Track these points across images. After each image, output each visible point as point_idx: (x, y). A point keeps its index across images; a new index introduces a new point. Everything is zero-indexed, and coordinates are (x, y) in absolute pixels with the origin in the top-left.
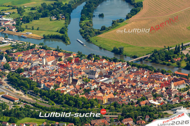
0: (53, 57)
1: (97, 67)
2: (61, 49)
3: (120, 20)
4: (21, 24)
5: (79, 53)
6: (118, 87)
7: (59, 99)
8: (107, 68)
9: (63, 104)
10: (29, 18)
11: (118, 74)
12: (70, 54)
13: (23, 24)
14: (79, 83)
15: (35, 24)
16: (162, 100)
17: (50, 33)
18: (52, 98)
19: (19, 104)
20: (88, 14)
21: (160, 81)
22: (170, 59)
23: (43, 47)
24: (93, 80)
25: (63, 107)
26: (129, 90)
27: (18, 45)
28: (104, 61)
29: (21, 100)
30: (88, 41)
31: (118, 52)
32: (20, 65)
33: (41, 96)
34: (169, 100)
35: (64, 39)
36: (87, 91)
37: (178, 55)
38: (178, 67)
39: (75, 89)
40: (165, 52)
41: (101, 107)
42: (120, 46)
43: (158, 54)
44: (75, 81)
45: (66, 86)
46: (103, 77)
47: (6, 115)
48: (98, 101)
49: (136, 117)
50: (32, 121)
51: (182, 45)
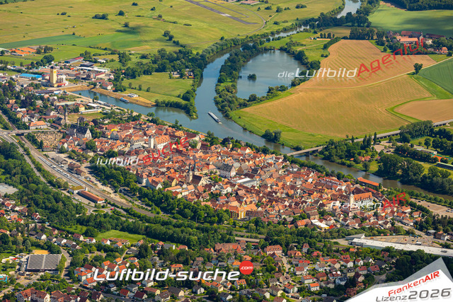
0: (167, 137)
1: (235, 159)
2: (181, 126)
3: (281, 87)
4: (122, 80)
5: (209, 135)
6: (264, 194)
7: (168, 205)
9: (173, 214)
10: (136, 71)
11: (268, 174)
12: (194, 135)
13: (125, 79)
14: (204, 182)
15: (145, 82)
16: (333, 221)
17: (167, 99)
18: (158, 203)
19: (103, 207)
20: (231, 73)
21: (333, 191)
22: (353, 157)
23: (152, 120)
24: (226, 180)
25: (174, 218)
26: (283, 200)
27: (113, 113)
28: (248, 151)
29: (108, 201)
30: (227, 116)
31: (272, 138)
32: (113, 145)
33: (140, 198)
34: (343, 222)
35: (187, 110)
36: (215, 197)
37: (367, 151)
38: (365, 171)
39: (196, 191)
40: (346, 145)
41: (234, 224)
42: (276, 130)
43: (336, 148)
44: (197, 179)
45: (181, 186)
46: (243, 177)
47: (82, 224)
48: (231, 214)
49: (287, 245)
50: (121, 236)
51: (375, 136)
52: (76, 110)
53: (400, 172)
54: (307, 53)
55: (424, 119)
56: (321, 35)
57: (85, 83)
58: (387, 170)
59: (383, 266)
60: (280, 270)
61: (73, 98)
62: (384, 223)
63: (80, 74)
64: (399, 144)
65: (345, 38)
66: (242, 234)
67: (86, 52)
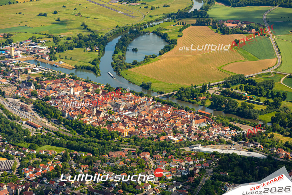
0: (81, 87)
1: (123, 100)
2: (90, 80)
3: (153, 55)
4: (55, 53)
5: (108, 86)
6: (140, 121)
7: (81, 129)
8: (132, 102)
9: (84, 134)
10: (63, 48)
11: (143, 109)
12: (98, 86)
13: (56, 53)
14: (103, 114)
15: (69, 54)
16: (182, 137)
17: (82, 64)
18: (75, 128)
20: (122, 48)
21: (183, 118)
22: (195, 97)
23: (73, 77)
24: (117, 113)
25: (84, 137)
26: (151, 124)
27: (49, 73)
28: (131, 95)
29: (44, 127)
31: (146, 87)
32: (48, 93)
33: (64, 125)
34: (188, 137)
35: (94, 71)
36: (110, 123)
37: (204, 94)
38: (203, 106)
39: (98, 120)
40: (191, 90)
41: (121, 140)
42: (148, 82)
43: (185, 92)
44: (99, 113)
45: (89, 117)
46: (127, 111)
47: (27, 142)
48: (119, 134)
49: (153, 152)
50: (51, 149)
51: (209, 84)
52: (26, 72)
53: (224, 106)
54: (169, 35)
55: (239, 73)
56: (178, 23)
57: (32, 56)
58: (216, 105)
59: (211, 164)
60: (148, 167)
61: (24, 65)
62: (213, 137)
63: (29, 50)
64: (224, 89)
65: (193, 25)
66: (126, 146)
67: (33, 37)
